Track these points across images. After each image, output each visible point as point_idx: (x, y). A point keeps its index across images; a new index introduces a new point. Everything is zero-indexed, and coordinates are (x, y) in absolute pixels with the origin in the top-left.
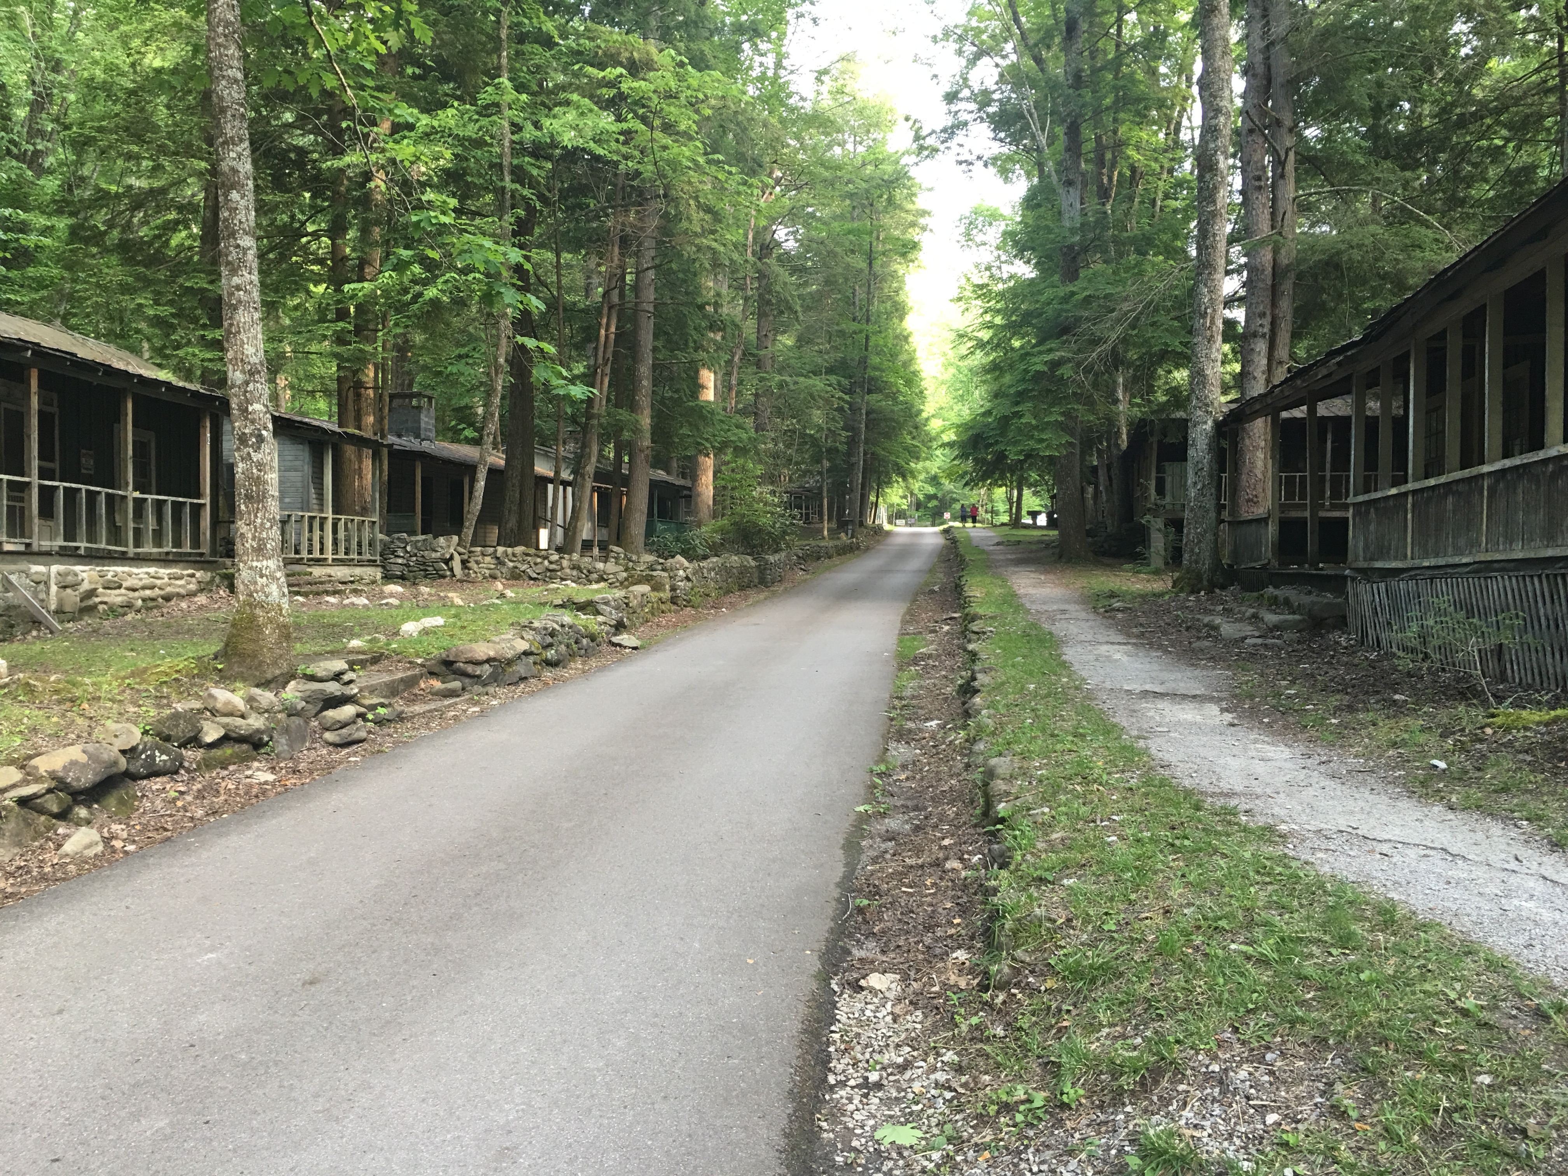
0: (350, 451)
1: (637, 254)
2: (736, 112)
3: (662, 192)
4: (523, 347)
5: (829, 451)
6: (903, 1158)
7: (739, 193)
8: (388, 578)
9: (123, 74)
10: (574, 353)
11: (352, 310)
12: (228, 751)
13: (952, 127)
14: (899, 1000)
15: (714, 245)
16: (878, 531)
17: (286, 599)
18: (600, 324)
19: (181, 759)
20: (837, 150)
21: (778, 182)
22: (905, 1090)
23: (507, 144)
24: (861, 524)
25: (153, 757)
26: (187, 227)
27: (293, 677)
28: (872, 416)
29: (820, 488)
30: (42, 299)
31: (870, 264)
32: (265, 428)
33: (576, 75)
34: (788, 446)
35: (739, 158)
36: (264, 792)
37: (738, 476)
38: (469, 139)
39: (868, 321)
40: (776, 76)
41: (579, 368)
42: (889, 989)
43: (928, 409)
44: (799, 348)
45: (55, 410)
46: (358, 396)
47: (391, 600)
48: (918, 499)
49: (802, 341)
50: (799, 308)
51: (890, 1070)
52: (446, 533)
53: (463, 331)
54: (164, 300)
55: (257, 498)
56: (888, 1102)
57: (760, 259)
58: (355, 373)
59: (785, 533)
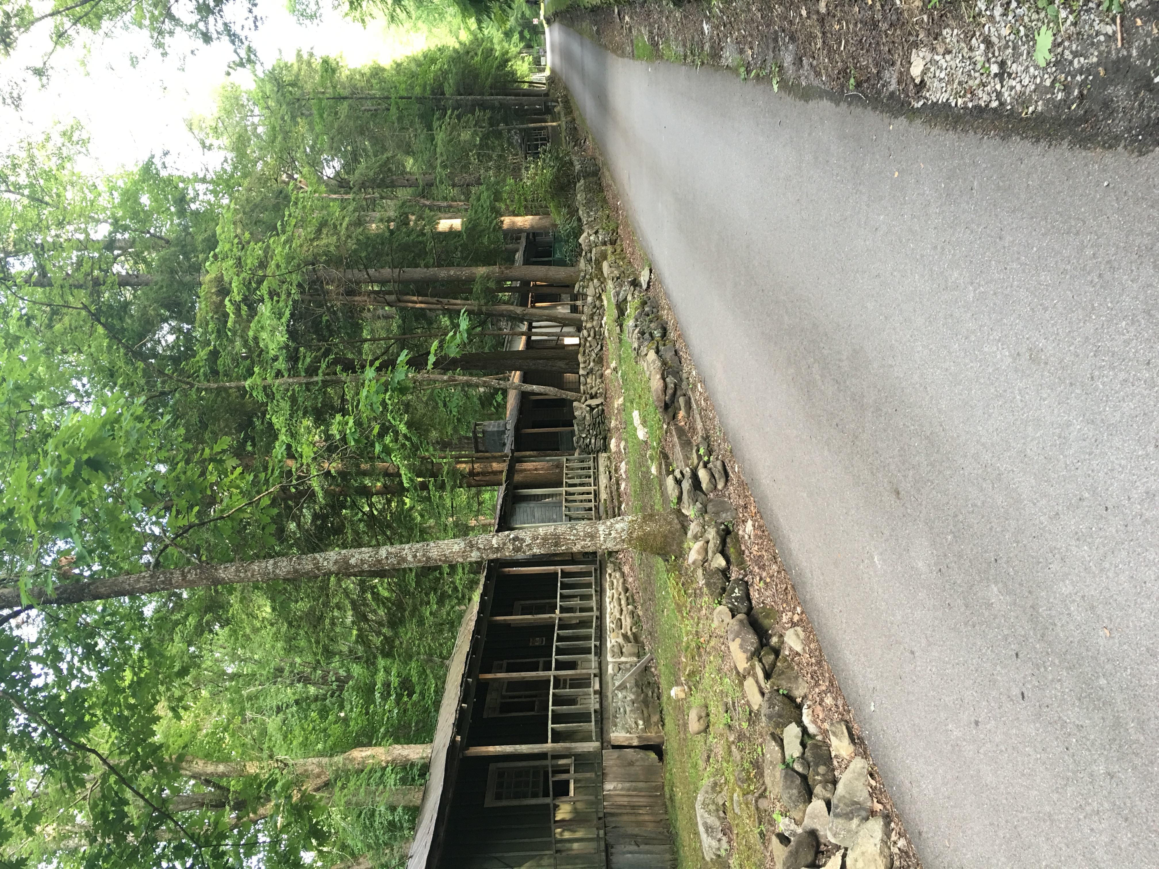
0: (518, 478)
1: (358, 283)
2: (244, 213)
3: (310, 267)
4: (434, 364)
5: (491, 125)
6: (1063, 41)
7: (304, 207)
8: (606, 448)
9: (279, 630)
10: (435, 326)
11: (419, 479)
12: (731, 551)
13: (230, 36)
14: (933, 50)
15: (344, 225)
16: (552, 80)
17: (626, 518)
18: (412, 308)
19: (737, 580)
20: (260, 130)
21: (291, 177)
22: (1007, 42)
23: (291, 380)
24: (547, 95)
25: (736, 598)
26: (375, 587)
27: (679, 511)
28: (462, 91)
29: (520, 129)
30: (432, 672)
31: (345, 98)
32: (508, 536)
33: (234, 334)
34: (490, 158)
35: (277, 209)
36: (760, 527)
37: (516, 197)
38: (292, 406)
39: (388, 98)
40: (212, 182)
41: (445, 321)
42: (924, 58)
43: (452, 43)
44: (414, 153)
45: (505, 662)
46: (478, 474)
47: (622, 446)
48: (524, 48)
49: (409, 151)
50: (385, 156)
51: (990, 55)
52: (571, 410)
53: (427, 404)
54: (426, 599)
55: (557, 539)
56: (1016, 57)
57: (351, 188)
58: (463, 476)
59: (557, 158)
